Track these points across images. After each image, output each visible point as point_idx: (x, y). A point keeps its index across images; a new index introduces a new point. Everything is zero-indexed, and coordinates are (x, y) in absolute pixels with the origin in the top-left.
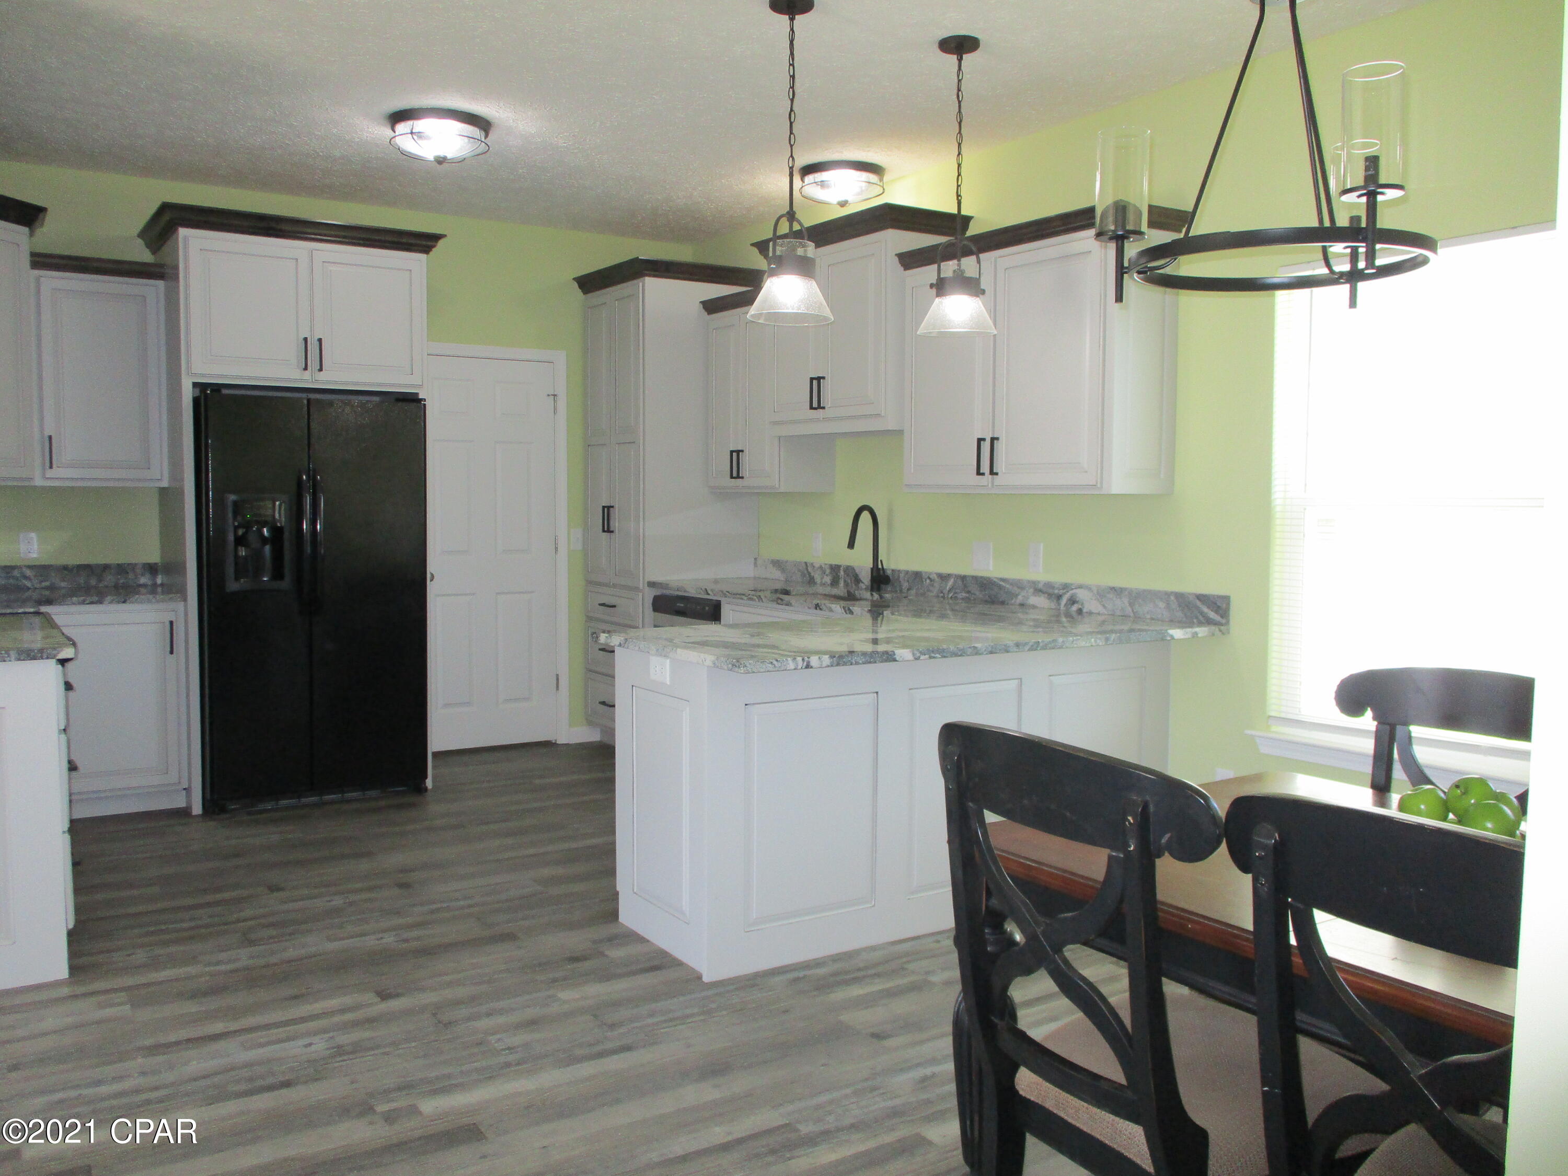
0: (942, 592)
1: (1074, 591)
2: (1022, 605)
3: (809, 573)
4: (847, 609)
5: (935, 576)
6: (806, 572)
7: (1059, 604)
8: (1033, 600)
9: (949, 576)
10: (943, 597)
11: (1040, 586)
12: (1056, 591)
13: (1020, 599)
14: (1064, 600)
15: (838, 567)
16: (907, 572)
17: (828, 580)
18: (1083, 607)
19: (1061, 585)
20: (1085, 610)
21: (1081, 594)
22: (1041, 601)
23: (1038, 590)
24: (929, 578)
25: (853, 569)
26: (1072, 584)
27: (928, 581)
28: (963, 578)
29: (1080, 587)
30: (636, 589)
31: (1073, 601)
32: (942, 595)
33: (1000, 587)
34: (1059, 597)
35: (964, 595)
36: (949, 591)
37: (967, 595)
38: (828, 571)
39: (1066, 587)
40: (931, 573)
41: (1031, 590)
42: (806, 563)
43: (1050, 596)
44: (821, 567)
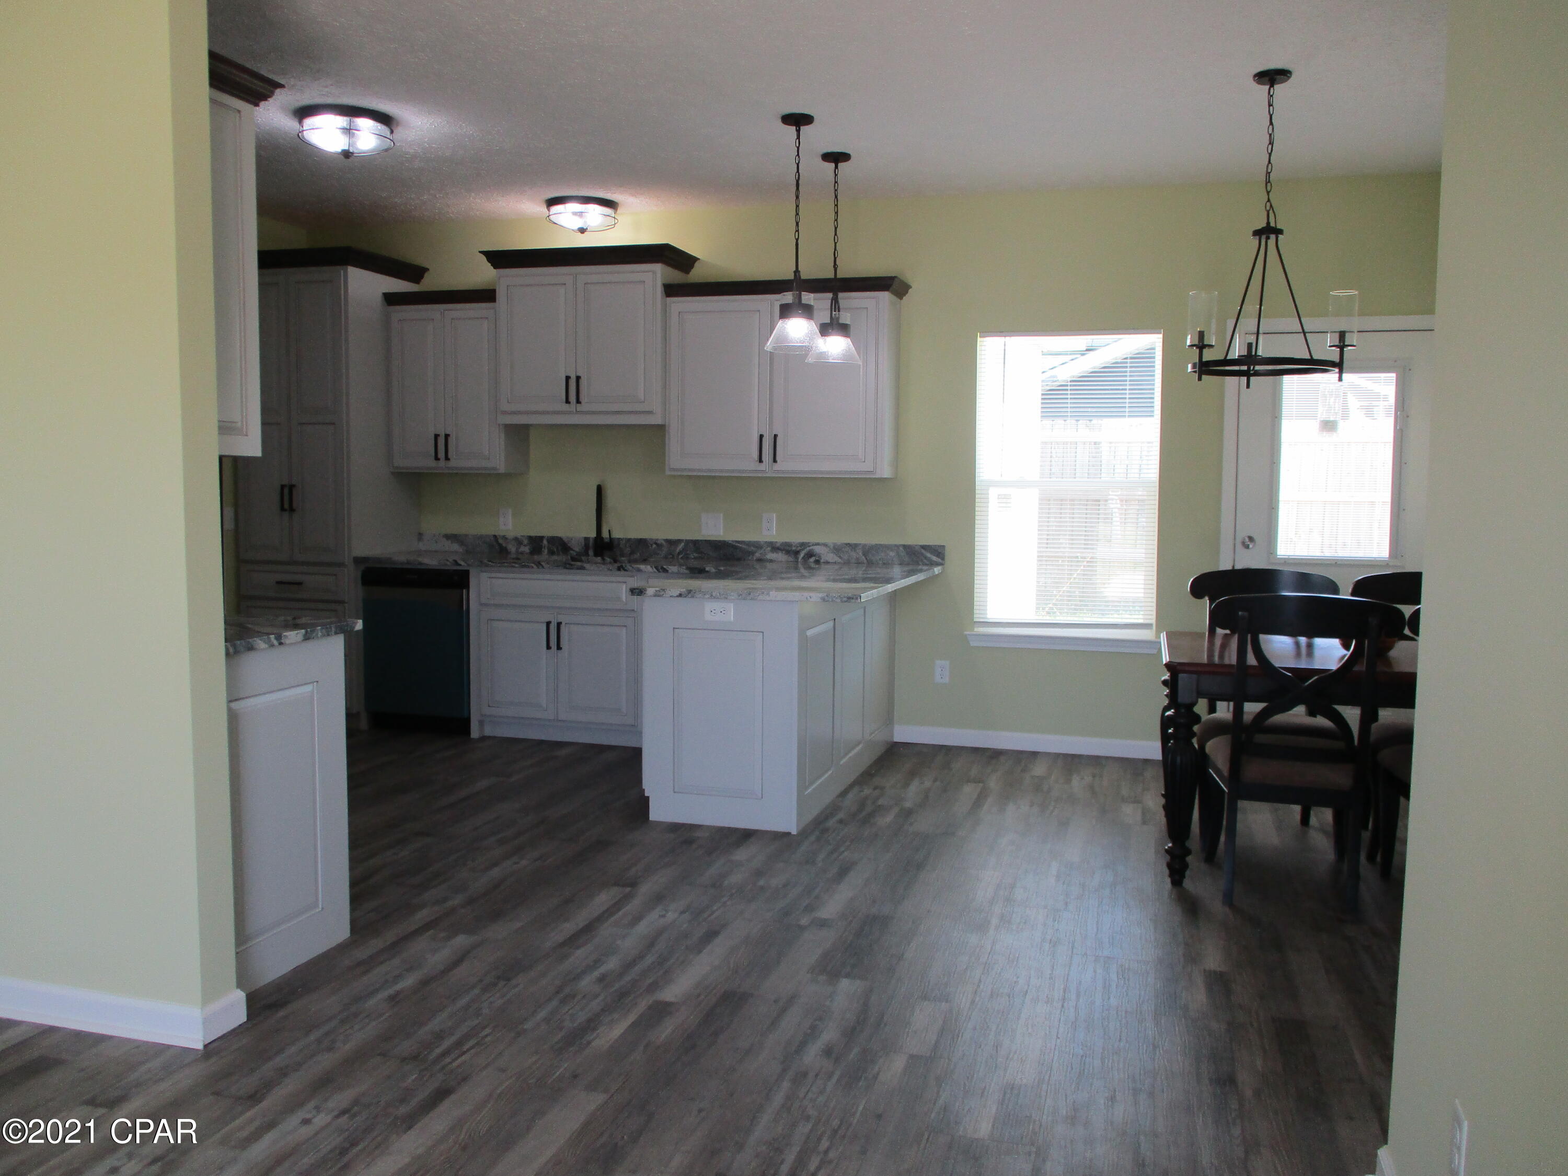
0: (671, 554)
1: (811, 548)
2: (760, 560)
3: (500, 545)
4: (660, 568)
5: (663, 542)
6: (495, 543)
7: (797, 558)
8: (771, 556)
9: (679, 541)
10: (673, 557)
11: (778, 545)
12: (794, 548)
13: (757, 555)
14: (802, 555)
15: (542, 538)
16: (629, 540)
17: (526, 549)
18: (821, 559)
19: (799, 543)
20: (822, 561)
21: (817, 549)
22: (780, 556)
23: (775, 548)
24: (656, 543)
25: (560, 539)
26: (809, 543)
27: (654, 546)
28: (696, 543)
29: (818, 544)
30: (341, 565)
31: (810, 555)
32: (671, 556)
33: (735, 547)
34: (797, 553)
35: (696, 555)
36: (679, 553)
37: (700, 555)
38: (526, 542)
39: (803, 545)
40: (657, 540)
41: (769, 549)
42: (495, 536)
43: (788, 552)
44: (516, 539)
